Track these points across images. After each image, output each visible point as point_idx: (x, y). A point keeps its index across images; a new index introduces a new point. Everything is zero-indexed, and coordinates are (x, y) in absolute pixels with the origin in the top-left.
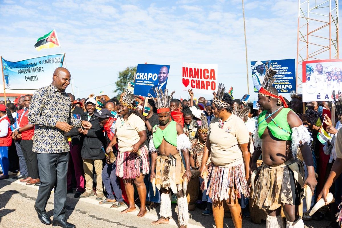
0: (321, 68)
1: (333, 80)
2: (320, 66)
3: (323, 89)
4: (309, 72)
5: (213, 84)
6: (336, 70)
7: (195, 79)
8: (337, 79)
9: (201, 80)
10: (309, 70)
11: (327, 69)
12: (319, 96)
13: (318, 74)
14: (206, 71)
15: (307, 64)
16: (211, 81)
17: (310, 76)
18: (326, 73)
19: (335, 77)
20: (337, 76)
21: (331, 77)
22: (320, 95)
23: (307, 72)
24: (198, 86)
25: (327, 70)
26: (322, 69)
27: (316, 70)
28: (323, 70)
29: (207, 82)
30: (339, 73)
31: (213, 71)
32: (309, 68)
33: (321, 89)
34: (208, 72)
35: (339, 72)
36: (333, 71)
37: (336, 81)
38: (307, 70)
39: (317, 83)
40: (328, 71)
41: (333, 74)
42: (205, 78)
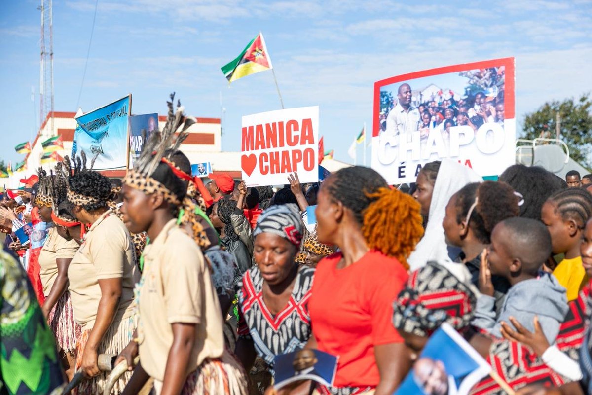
0: (409, 94)
1: (435, 123)
2: (405, 89)
3: (411, 150)
4: (385, 109)
5: (309, 153)
6: (441, 97)
7: (267, 151)
8: (444, 121)
9: (280, 150)
10: (385, 102)
11: (421, 95)
12: (402, 170)
13: (402, 112)
14: (292, 126)
15: (383, 89)
16: (302, 148)
17: (386, 118)
18: (418, 108)
19: (438, 117)
20: (443, 114)
21: (430, 117)
22: (404, 167)
23: (381, 109)
24: (275, 165)
25: (421, 99)
26: (411, 96)
27: (398, 101)
28: (413, 99)
29: (294, 152)
30: (447, 104)
31: (307, 123)
32: (386, 97)
33: (408, 151)
34: (296, 129)
35: (447, 101)
36: (433, 101)
37: (442, 125)
38: (381, 103)
39: (400, 135)
40: (423, 102)
41: (433, 108)
42: (290, 144)
